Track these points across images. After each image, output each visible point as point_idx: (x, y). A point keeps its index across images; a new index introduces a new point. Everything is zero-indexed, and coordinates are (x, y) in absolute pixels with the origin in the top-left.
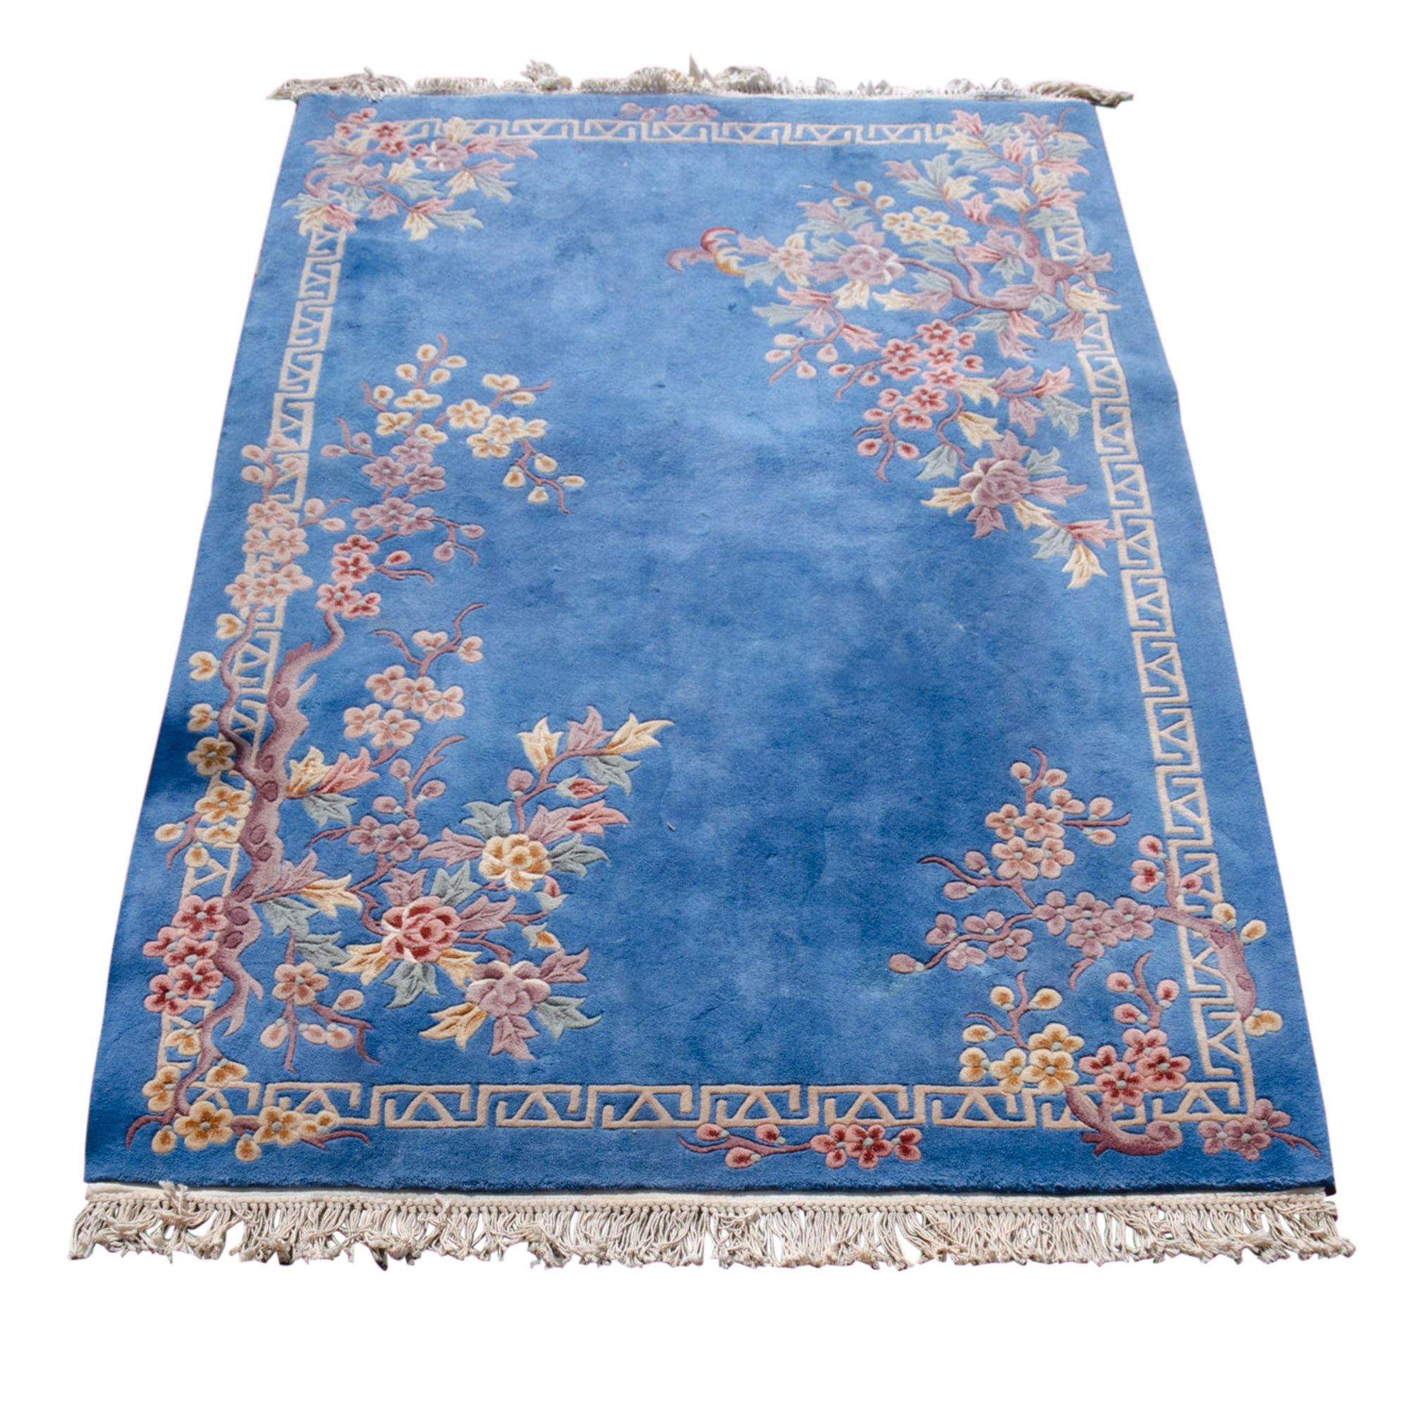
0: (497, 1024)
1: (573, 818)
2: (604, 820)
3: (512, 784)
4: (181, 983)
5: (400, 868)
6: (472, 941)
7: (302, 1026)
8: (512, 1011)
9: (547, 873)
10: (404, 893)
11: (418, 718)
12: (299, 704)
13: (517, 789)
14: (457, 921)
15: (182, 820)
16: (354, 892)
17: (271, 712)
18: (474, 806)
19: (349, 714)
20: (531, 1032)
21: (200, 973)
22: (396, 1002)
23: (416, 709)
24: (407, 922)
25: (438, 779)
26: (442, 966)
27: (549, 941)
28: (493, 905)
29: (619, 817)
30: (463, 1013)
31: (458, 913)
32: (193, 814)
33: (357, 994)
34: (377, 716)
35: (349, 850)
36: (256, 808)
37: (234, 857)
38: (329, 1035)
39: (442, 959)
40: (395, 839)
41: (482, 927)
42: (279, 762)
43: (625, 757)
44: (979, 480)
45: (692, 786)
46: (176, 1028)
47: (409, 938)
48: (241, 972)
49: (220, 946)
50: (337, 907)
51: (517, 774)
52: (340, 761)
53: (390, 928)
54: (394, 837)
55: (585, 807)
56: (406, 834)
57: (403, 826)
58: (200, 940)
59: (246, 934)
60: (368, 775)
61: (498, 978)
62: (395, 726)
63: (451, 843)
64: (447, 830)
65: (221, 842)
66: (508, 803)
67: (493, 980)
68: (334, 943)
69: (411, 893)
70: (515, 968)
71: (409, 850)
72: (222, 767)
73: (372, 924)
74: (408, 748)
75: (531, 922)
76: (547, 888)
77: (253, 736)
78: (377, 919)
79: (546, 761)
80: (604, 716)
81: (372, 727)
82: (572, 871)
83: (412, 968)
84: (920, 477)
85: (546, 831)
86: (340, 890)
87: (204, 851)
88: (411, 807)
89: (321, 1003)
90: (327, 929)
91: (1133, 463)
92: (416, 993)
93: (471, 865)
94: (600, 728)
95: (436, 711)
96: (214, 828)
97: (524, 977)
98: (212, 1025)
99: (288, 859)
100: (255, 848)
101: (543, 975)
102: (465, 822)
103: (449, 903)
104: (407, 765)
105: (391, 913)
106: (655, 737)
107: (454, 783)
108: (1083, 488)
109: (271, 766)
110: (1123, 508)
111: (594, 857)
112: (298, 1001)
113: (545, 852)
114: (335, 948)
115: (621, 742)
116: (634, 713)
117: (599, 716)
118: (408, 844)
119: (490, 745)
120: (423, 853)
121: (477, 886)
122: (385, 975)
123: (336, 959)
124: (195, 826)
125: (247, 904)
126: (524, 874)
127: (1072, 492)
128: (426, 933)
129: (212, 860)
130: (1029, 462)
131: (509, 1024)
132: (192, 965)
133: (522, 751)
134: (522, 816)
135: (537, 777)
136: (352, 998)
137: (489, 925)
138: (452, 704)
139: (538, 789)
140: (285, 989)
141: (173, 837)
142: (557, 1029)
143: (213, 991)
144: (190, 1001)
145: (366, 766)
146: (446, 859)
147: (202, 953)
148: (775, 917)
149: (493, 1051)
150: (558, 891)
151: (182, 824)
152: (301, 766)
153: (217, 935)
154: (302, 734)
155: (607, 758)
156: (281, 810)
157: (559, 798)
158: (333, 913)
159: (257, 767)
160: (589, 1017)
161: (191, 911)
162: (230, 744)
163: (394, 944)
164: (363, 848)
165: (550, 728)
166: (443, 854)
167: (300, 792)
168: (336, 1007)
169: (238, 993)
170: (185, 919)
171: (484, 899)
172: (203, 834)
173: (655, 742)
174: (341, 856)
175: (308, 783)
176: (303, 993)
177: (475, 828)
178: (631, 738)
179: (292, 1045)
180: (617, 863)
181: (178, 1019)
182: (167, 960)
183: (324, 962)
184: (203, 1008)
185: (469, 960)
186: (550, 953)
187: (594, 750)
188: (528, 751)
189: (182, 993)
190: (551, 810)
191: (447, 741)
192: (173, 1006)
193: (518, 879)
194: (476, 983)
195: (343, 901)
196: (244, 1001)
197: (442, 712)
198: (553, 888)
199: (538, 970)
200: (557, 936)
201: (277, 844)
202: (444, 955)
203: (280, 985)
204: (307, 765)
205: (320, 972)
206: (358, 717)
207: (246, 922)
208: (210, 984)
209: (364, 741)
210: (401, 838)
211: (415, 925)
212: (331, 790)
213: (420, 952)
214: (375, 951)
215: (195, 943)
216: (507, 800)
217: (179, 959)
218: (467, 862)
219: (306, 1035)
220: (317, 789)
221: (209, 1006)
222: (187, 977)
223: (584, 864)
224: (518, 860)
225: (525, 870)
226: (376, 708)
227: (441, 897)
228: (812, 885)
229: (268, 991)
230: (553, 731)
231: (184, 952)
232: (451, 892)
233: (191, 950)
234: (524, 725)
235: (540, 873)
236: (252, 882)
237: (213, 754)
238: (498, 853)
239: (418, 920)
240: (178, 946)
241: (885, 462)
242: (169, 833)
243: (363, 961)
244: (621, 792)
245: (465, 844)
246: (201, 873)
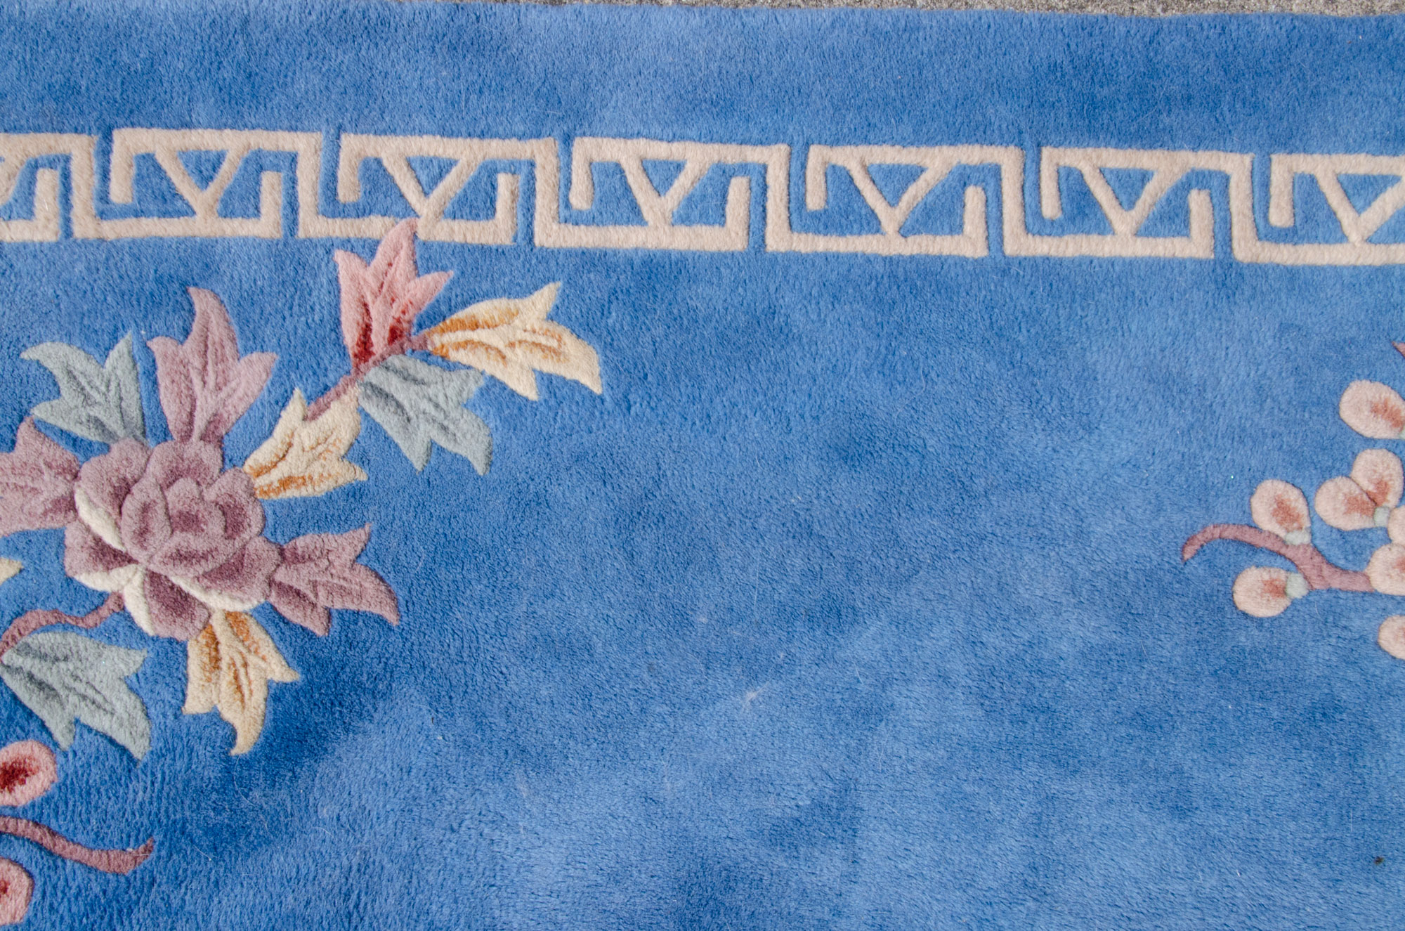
44: (154, 579)
84: (139, 749)
91: (105, 153)
108: (202, 300)
110: (292, 206)
127: (217, 331)
130: (91, 435)
241: (60, 846)
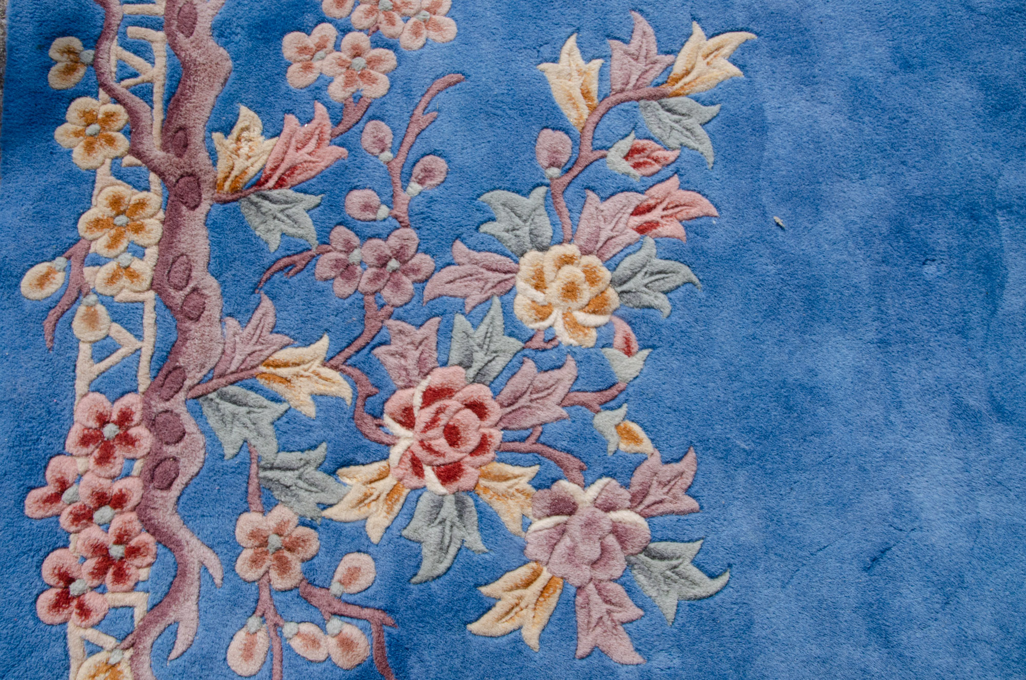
0: (580, 600)
1: (638, 212)
2: (685, 213)
3: (543, 157)
4: (91, 563)
5: (399, 318)
6: (522, 446)
7: (289, 629)
8: (601, 574)
9: (614, 312)
10: (411, 363)
11: (391, 45)
12: (213, 28)
13: (552, 165)
14: (495, 411)
15: (61, 254)
16: (335, 368)
17: (173, 45)
18: (496, 198)
19: (291, 42)
20: (633, 612)
21: (119, 541)
22: (425, 571)
23: (386, 30)
24: (423, 416)
25: (434, 153)
26: (485, 497)
27: (636, 440)
28: (546, 376)
29: (704, 206)
30: (528, 584)
31: (496, 394)
32: (78, 240)
33: (363, 561)
34: (330, 45)
35: (321, 292)
36: (172, 225)
37: (149, 317)
38: (333, 642)
39: (483, 482)
40: (384, 265)
41: (535, 421)
42: (197, 138)
43: (697, 100)
45: (798, 147)
46: (92, 653)
47: (429, 449)
48: (184, 534)
49: (145, 487)
50: (314, 396)
51: (549, 139)
52: (286, 130)
53: (398, 429)
54: (383, 263)
55: (653, 191)
56: (399, 255)
57: (394, 241)
58: (113, 478)
59: (183, 461)
60: (332, 153)
61: (570, 514)
62: (360, 62)
63: (467, 268)
64: (459, 245)
65: (125, 292)
66: (542, 190)
67: (563, 518)
68: (319, 467)
69: (420, 361)
70: (593, 491)
71: (408, 283)
72: (112, 152)
73: (369, 425)
74: (382, 101)
75: (605, 405)
76: (619, 341)
77: (151, 92)
78: (377, 415)
79: (586, 112)
80: (657, 30)
81: (326, 64)
82: (650, 307)
83: (439, 505)
85: (603, 238)
86: (316, 366)
87: (101, 309)
88: (401, 210)
89: (311, 583)
90: (304, 442)
92: (453, 551)
93: (503, 306)
94: (654, 48)
95: (416, 33)
96: (111, 266)
97: (609, 508)
98: (148, 641)
99: (230, 315)
100: (178, 297)
101: (636, 500)
102: (484, 228)
103: (478, 378)
104: (385, 130)
105: (394, 404)
106: (734, 62)
107: (458, 160)
109: (186, 146)
111: (677, 280)
112: (279, 583)
113: (607, 275)
114: (320, 475)
115: (687, 73)
116: (699, 21)
117: (650, 30)
118: (405, 273)
119: (503, 89)
120: (430, 289)
121: (519, 345)
122: (401, 521)
123: (324, 498)
124: (83, 262)
125: (178, 405)
126: (581, 317)
128: (453, 435)
129: (116, 327)
131: (595, 598)
132: (105, 526)
133: (549, 98)
134: (565, 211)
135: (577, 143)
136: (357, 569)
137: (544, 415)
138: (437, 18)
139: (583, 163)
140: (255, 562)
141: (51, 288)
142: (668, 604)
143: (144, 574)
144: (108, 596)
145: (327, 136)
146: (465, 297)
147: (119, 502)
148: (950, 372)
149: (580, 653)
150: (635, 345)
151: (61, 261)
152: (230, 142)
153: (138, 465)
154: (224, 84)
155: (672, 101)
156: (212, 225)
157: (613, 176)
158: (309, 410)
159: (164, 148)
160: (713, 576)
161: (93, 424)
162: (118, 108)
163: (407, 460)
164: (342, 287)
165: (583, 53)
166: (458, 288)
167: (234, 190)
168: (336, 588)
169: (184, 574)
170: (85, 441)
171: (529, 367)
172: (96, 277)
173: (735, 70)
174: (309, 303)
175: (244, 172)
176: (283, 567)
177: (499, 239)
178: (701, 65)
179: (277, 667)
180: (712, 287)
181: (92, 634)
182: (65, 520)
183: (308, 503)
184: (131, 607)
185: (523, 483)
186: (640, 463)
187: (651, 90)
188: (559, 97)
189: (96, 582)
190: (604, 199)
191: (439, 84)
192: (84, 612)
193: (574, 326)
194: (538, 525)
195: (321, 387)
196: (194, 590)
197: (424, 32)
198: (627, 341)
199: (626, 494)
200: (645, 429)
201: (211, 286)
202: (485, 476)
203: (247, 554)
204: (238, 139)
205: (303, 524)
206: (303, 50)
207: (180, 439)
208: (137, 561)
209: (317, 91)
210: (393, 264)
211: (434, 421)
212: (280, 184)
213: (449, 474)
214: (382, 476)
215: (106, 483)
216: (542, 184)
217: (83, 517)
218: (496, 300)
219: (297, 644)
220: (259, 183)
221: (140, 602)
222: (100, 550)
223: (665, 293)
224: (570, 291)
225: (581, 309)
226: (327, 30)
227: (467, 367)
228: (994, 312)
229: (230, 566)
230: (588, 60)
231: (90, 503)
232: (480, 358)
233: (102, 499)
234: (546, 51)
235: (603, 313)
236: (182, 361)
237: (94, 128)
238: (539, 284)
239: (439, 411)
240: (80, 494)
242: (43, 280)
243: (366, 496)
244: (699, 161)
245: (489, 269)
246: (103, 349)
